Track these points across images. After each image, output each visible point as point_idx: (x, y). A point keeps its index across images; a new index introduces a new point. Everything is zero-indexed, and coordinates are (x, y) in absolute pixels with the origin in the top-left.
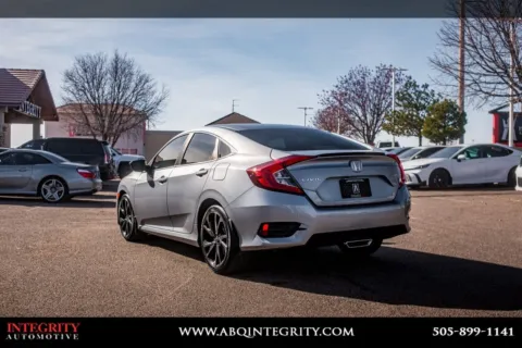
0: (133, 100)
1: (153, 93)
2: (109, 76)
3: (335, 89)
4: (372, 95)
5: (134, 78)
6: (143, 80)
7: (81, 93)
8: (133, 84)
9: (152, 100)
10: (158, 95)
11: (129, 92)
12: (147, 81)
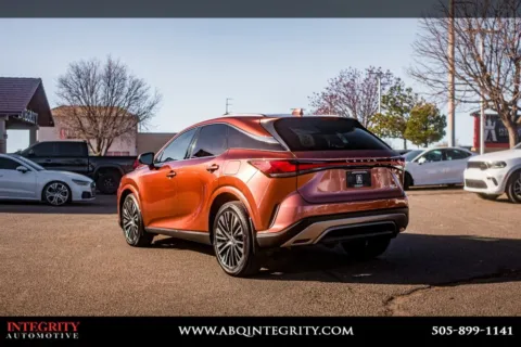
0: (126, 105)
1: (146, 97)
2: (102, 81)
3: (326, 91)
4: (362, 96)
5: (128, 83)
6: (137, 85)
7: (75, 98)
8: (126, 90)
9: (144, 105)
10: (151, 99)
11: (122, 97)
12: (140, 86)
